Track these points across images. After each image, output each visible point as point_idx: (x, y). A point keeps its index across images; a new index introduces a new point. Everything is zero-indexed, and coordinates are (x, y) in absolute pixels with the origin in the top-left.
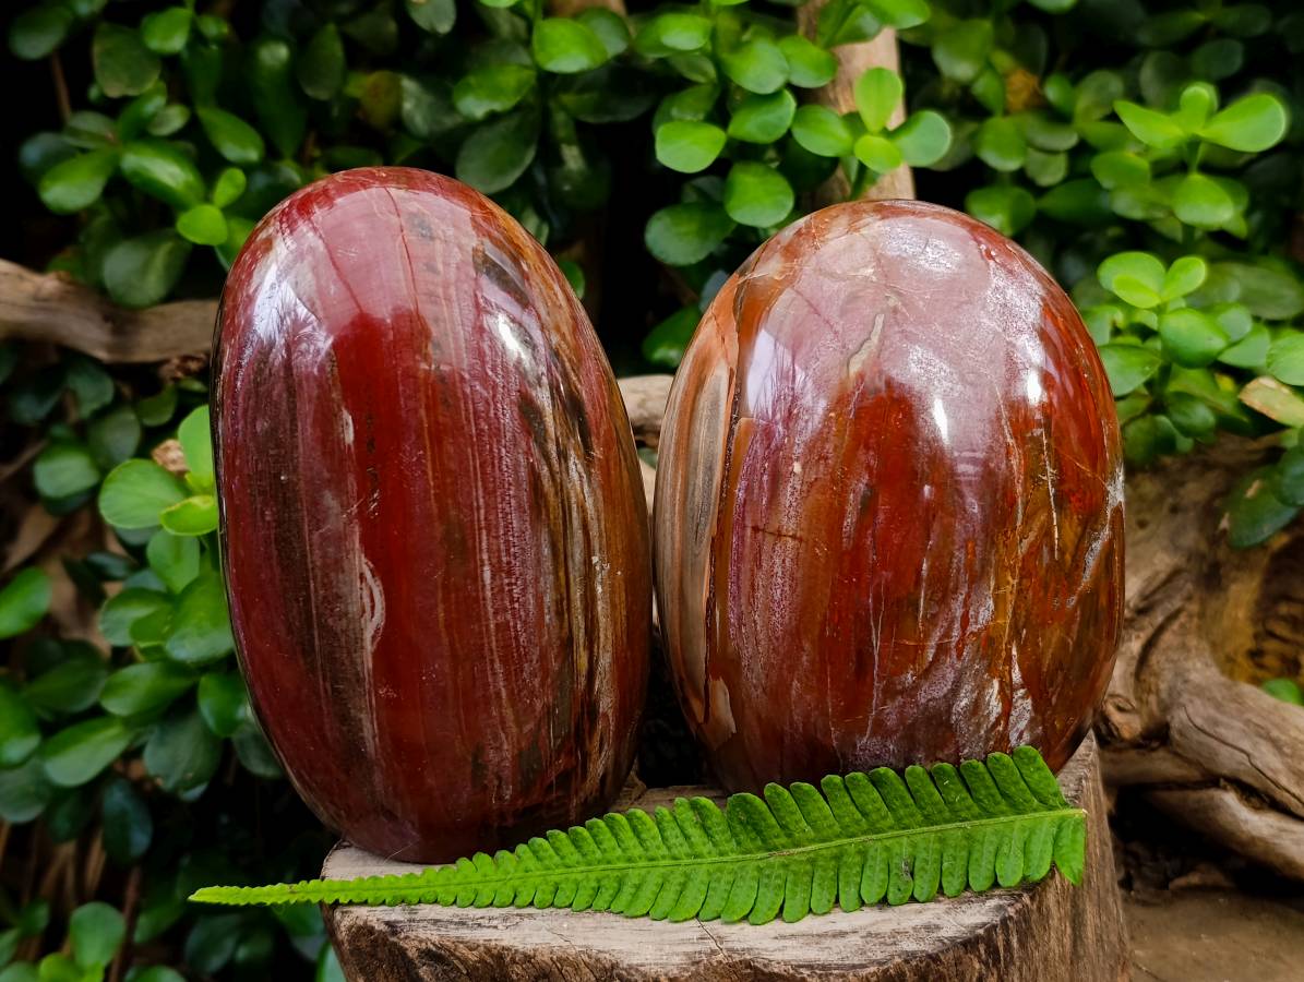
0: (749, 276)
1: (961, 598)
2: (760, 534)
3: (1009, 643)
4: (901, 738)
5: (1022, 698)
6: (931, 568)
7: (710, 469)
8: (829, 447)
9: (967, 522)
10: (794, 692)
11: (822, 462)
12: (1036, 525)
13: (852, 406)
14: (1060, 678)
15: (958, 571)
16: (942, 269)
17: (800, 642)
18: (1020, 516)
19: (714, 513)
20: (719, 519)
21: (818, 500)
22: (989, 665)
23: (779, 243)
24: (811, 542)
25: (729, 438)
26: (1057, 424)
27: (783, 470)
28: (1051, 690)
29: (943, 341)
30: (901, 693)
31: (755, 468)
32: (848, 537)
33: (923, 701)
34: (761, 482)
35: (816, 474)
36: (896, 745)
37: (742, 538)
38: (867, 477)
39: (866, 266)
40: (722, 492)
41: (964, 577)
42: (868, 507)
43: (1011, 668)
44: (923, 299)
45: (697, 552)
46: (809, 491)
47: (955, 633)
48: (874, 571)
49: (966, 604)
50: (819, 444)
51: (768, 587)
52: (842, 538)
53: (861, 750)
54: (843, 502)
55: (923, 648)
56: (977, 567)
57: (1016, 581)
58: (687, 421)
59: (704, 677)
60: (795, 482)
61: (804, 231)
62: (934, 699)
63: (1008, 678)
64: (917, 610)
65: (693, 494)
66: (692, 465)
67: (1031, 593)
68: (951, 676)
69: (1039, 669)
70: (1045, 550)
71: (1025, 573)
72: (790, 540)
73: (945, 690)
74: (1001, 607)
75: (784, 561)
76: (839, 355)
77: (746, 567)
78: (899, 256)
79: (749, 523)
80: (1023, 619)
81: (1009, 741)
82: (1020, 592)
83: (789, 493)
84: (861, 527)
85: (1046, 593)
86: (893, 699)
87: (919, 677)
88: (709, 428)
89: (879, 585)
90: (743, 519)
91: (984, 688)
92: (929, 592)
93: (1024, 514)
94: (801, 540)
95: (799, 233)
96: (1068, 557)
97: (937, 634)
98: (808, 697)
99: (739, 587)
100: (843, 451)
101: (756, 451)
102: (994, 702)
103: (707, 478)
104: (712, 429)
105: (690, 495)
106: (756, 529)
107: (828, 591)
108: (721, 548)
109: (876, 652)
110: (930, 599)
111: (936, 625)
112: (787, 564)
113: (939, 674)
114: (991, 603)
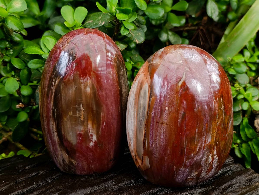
0: (151, 63)
1: (205, 136)
2: (158, 123)
3: (214, 146)
4: (190, 168)
5: (216, 157)
6: (198, 130)
7: (144, 108)
8: (174, 103)
9: (206, 119)
10: (165, 159)
11: (173, 107)
12: (220, 119)
13: (179, 94)
14: (224, 152)
15: (204, 131)
16: (197, 61)
17: (168, 148)
18: (217, 117)
19: (146, 118)
20: (147, 120)
21: (172, 116)
22: (210, 151)
23: (158, 55)
24: (170, 125)
25: (149, 101)
26: (224, 96)
27: (163, 109)
28: (222, 154)
29: (199, 78)
30: (191, 158)
31: (156, 108)
32: (179, 124)
33: (195, 160)
34: (158, 112)
35: (172, 109)
36: (188, 169)
37: (153, 124)
38: (183, 110)
39: (180, 61)
40: (148, 113)
41: (205, 132)
42: (184, 117)
43: (214, 151)
44: (194, 68)
45: (141, 127)
46: (170, 114)
47: (203, 145)
48: (185, 132)
49: (206, 138)
50: (172, 103)
51: (160, 135)
52: (178, 124)
53: (181, 171)
54: (178, 116)
55: (196, 148)
56: (208, 129)
57: (216, 132)
58: (138, 97)
59: (142, 155)
60: (166, 112)
61: (164, 52)
62: (198, 159)
63: (214, 153)
64: (195, 140)
65: (140, 113)
66: (139, 107)
67: (219, 134)
68: (202, 154)
69: (220, 150)
70: (222, 124)
71: (218, 130)
72: (165, 125)
73: (200, 157)
74: (213, 138)
75: (164, 130)
76: (176, 82)
77: (154, 131)
78: (187, 58)
79: (155, 121)
80: (217, 140)
81: (213, 166)
82: (217, 134)
83: (165, 114)
84: (182, 121)
85: (222, 133)
86: (189, 160)
87: (195, 155)
88: (144, 99)
89: (186, 134)
90: (154, 120)
91: (208, 156)
92: (198, 136)
93: (218, 117)
94: (168, 125)
95: (162, 53)
96: (226, 125)
97: (199, 145)
98: (169, 160)
99: (152, 136)
100: (178, 104)
101: (157, 105)
102: (210, 159)
103: (143, 110)
104: (145, 98)
105: (139, 114)
106: (157, 122)
107: (174, 136)
108: (148, 126)
109: (185, 150)
110: (198, 137)
111: (199, 143)
112: (165, 130)
113: (199, 154)
114: (211, 137)
